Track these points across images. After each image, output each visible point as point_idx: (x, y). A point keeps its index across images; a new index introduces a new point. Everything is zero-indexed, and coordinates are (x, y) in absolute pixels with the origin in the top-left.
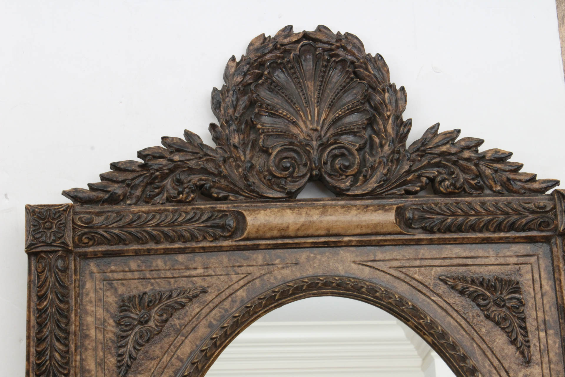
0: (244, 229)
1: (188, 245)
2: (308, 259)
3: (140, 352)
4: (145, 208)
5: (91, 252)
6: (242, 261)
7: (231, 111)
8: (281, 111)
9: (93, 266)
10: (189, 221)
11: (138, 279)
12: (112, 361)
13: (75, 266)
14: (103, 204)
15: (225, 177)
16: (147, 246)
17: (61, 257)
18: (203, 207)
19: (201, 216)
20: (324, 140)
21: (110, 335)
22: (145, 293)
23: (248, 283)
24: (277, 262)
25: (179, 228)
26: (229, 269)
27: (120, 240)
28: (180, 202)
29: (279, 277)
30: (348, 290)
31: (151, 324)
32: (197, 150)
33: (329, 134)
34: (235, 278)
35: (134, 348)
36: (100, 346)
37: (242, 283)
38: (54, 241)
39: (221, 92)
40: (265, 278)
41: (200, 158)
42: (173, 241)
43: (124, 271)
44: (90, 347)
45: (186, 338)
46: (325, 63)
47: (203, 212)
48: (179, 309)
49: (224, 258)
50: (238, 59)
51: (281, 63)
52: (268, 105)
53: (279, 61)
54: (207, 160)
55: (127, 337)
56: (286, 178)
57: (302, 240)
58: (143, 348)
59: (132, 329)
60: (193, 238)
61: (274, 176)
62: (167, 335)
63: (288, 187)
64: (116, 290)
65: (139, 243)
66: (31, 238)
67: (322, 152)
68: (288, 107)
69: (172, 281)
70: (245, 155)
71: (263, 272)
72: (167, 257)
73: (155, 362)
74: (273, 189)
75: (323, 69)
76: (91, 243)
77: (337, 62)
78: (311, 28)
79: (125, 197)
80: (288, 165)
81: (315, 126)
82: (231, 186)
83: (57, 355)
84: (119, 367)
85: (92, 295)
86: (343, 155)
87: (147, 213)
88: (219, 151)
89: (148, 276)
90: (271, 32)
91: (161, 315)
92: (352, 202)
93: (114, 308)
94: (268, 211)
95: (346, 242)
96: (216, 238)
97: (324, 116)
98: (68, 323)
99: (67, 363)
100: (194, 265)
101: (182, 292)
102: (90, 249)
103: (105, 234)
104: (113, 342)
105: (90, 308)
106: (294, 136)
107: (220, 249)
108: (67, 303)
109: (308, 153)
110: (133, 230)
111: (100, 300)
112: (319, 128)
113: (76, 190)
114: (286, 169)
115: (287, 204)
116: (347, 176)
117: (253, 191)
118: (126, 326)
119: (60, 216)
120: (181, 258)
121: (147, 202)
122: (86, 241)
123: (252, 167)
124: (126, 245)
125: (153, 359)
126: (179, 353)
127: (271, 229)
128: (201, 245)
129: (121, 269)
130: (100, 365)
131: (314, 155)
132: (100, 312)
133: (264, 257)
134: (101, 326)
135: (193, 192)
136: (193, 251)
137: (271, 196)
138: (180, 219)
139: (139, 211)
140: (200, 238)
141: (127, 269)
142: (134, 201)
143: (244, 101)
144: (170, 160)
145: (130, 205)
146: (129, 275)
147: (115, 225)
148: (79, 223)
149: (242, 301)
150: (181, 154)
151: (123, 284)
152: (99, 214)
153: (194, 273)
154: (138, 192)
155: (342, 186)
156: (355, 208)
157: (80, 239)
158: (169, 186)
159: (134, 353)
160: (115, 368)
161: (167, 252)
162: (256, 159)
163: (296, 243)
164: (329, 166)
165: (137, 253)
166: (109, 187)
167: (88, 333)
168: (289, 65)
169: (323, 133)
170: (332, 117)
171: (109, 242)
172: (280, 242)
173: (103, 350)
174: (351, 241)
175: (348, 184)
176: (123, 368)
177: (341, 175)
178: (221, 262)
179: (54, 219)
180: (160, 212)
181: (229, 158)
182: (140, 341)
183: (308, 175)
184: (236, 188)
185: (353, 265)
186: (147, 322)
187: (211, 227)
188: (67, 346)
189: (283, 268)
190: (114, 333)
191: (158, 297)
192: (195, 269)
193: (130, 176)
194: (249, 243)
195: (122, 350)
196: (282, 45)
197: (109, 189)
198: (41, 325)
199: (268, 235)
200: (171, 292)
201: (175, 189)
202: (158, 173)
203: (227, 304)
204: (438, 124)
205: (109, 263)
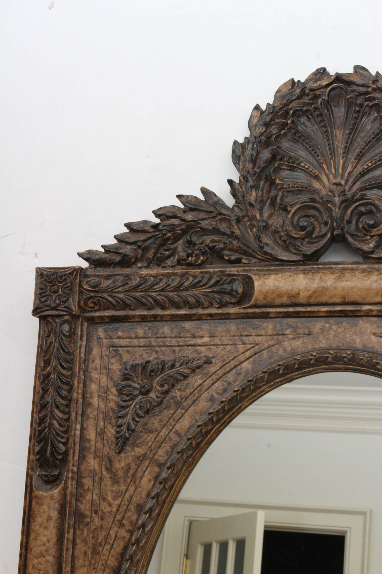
0: (251, 296)
1: (194, 311)
2: (322, 330)
3: (139, 424)
4: (153, 271)
5: (98, 317)
6: (251, 330)
7: (249, 166)
8: (302, 165)
9: (101, 332)
10: (195, 286)
11: (144, 346)
12: (111, 431)
13: (82, 331)
14: (114, 267)
15: (236, 238)
16: (153, 312)
17: (67, 321)
18: (212, 270)
19: (209, 280)
20: (349, 195)
21: (112, 404)
22: (148, 362)
23: (255, 354)
24: (287, 332)
25: (184, 293)
26: (237, 338)
27: (125, 306)
28: (190, 265)
29: (289, 349)
30: (363, 366)
31: (152, 395)
32: (212, 209)
33: (354, 189)
34: (241, 348)
35: (133, 419)
36: (101, 416)
37: (248, 354)
38: (59, 305)
39: (242, 145)
40: (274, 349)
41: (214, 217)
42: (178, 307)
43: (130, 338)
44: (91, 416)
45: (186, 411)
46: (357, 109)
47: (211, 275)
48: (182, 380)
49: (232, 326)
50: (264, 107)
51: (307, 111)
52: (290, 158)
53: (305, 109)
54: (220, 220)
55: (127, 407)
56: (303, 239)
57: (315, 309)
58: (142, 419)
59: (133, 399)
60: (199, 304)
61: (292, 237)
62: (168, 407)
63: (304, 249)
64: (121, 357)
65: (145, 309)
66: (38, 301)
67: (346, 208)
68: (311, 159)
69: (177, 349)
70: (261, 215)
71: (271, 343)
72: (173, 324)
73: (153, 436)
74: (289, 251)
75: (355, 115)
76: (97, 308)
77: (371, 107)
78: (347, 69)
79: (137, 260)
80: (306, 224)
81: (338, 180)
82: (245, 248)
83: (55, 422)
84: (117, 438)
85: (98, 362)
86: (370, 212)
87: (155, 276)
88: (236, 209)
89: (154, 343)
90: (302, 76)
91: (162, 386)
92: (376, 266)
93: (117, 376)
94: (280, 275)
95: (365, 311)
96: (222, 305)
97: (350, 169)
98: (70, 391)
99: (66, 432)
100: (201, 333)
101: (186, 362)
102: (97, 314)
103: (110, 299)
104: (114, 411)
105: (95, 375)
106: (315, 191)
107: (227, 317)
108: (71, 369)
109: (329, 210)
110: (138, 294)
111: (105, 367)
112: (343, 182)
113: (89, 252)
114: (303, 228)
115: (302, 267)
116: (372, 236)
117: (266, 253)
118: (127, 395)
119: (65, 279)
120: (187, 325)
121: (159, 265)
122: (92, 305)
123: (266, 227)
124: (132, 310)
125: (151, 432)
126: (177, 427)
127: (280, 296)
128: (207, 311)
129: (128, 335)
130: (100, 435)
131: (336, 212)
132: (104, 379)
133: (275, 327)
134: (104, 394)
135: (203, 254)
136: (200, 318)
137: (285, 258)
138: (186, 284)
139: (148, 275)
140: (206, 304)
141: (133, 336)
142: (145, 264)
143: (266, 155)
144: (183, 220)
145: (141, 268)
146: (135, 342)
147: (120, 289)
148: (85, 287)
149: (247, 374)
150: (194, 213)
151: (128, 351)
152: (108, 277)
153: (199, 341)
154: (150, 255)
155: (365, 248)
156: (376, 273)
157: (86, 304)
158: (180, 249)
159: (133, 426)
160: (114, 439)
161: (174, 318)
162: (275, 218)
163: (310, 312)
164: (353, 226)
165: (143, 319)
166: (121, 248)
167: (91, 401)
168: (317, 113)
169: (347, 188)
170: (359, 169)
171: (114, 307)
172: (291, 310)
173: (104, 420)
174: (371, 310)
175: (371, 245)
176: (121, 440)
177: (365, 235)
178: (228, 331)
179: (60, 282)
180: (168, 276)
181: (243, 217)
182: (140, 412)
183: (329, 235)
184: (250, 251)
185: (373, 337)
186: (148, 392)
187: (218, 292)
188: (68, 413)
189: (294, 338)
190: (116, 403)
191: (160, 367)
192: (202, 337)
193: (142, 237)
194: (257, 310)
195: (121, 421)
196: (311, 90)
197: (121, 251)
198: (45, 391)
199: (278, 302)
200: (175, 361)
201: (186, 251)
202: (169, 234)
203: (230, 377)
205: (117, 329)
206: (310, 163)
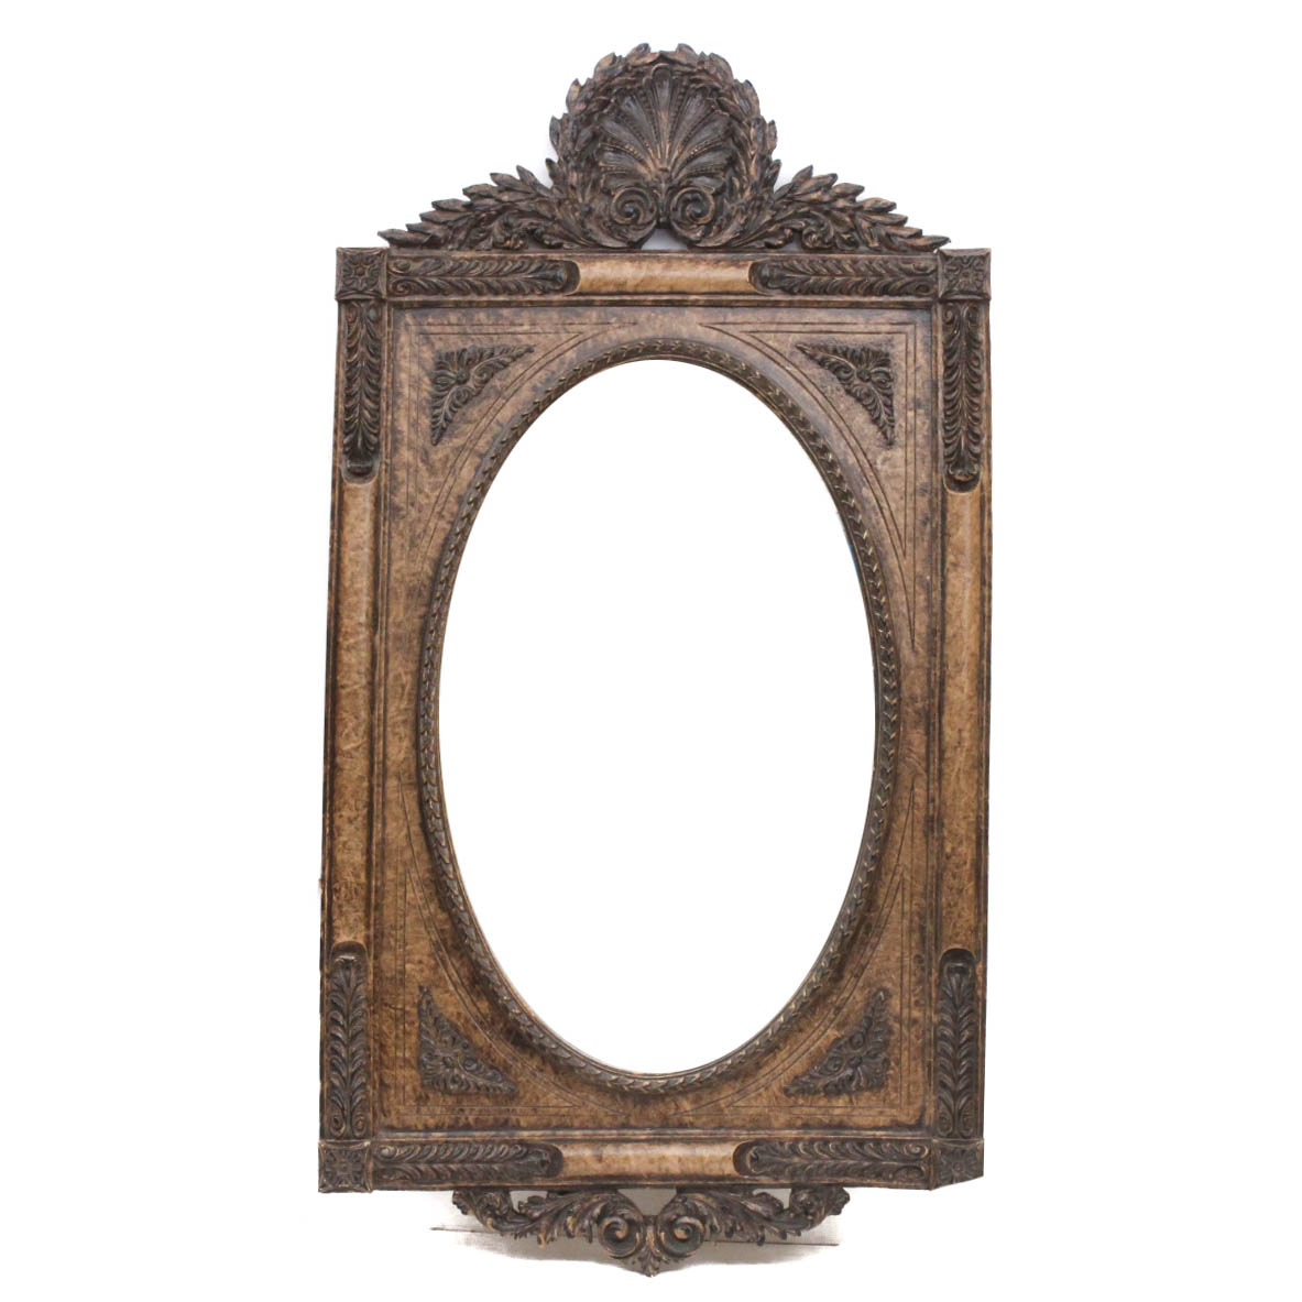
0: (575, 283)
1: (514, 298)
2: (648, 319)
3: (457, 414)
4: (468, 254)
5: (407, 302)
6: (574, 318)
7: (570, 145)
8: (627, 147)
9: (408, 318)
10: (516, 271)
11: (458, 333)
12: (426, 422)
13: (389, 316)
14: (422, 248)
15: (559, 222)
16: (468, 298)
17: (373, 306)
18: (532, 255)
19: (530, 265)
20: (675, 182)
21: (425, 394)
22: (464, 350)
23: (580, 342)
24: (613, 320)
25: (504, 279)
26: (559, 326)
27: (438, 290)
28: (508, 248)
29: (614, 337)
30: (691, 356)
31: (470, 384)
32: (529, 190)
33: (681, 175)
34: (564, 337)
35: (451, 409)
36: (414, 406)
37: (572, 343)
38: (366, 289)
39: (561, 121)
40: (599, 338)
41: (532, 199)
42: (497, 293)
43: (442, 324)
44: (402, 406)
45: (507, 401)
46: (683, 90)
47: (532, 260)
48: (501, 369)
49: (554, 314)
50: (582, 82)
51: (631, 90)
52: (613, 139)
53: (629, 87)
54: (540, 202)
55: (442, 397)
56: (628, 225)
57: (642, 298)
58: (459, 410)
59: (449, 389)
60: (520, 290)
61: (616, 223)
62: (487, 397)
63: (630, 236)
64: (433, 345)
65: (459, 294)
66: (341, 285)
67: (672, 196)
68: (636, 142)
69: (495, 337)
70: (583, 198)
71: (596, 332)
72: (490, 311)
73: (471, 426)
74: (613, 238)
75: (680, 97)
76: (407, 292)
77: (697, 90)
78: (670, 47)
79: (447, 241)
80: (631, 210)
81: (665, 166)
82: (566, 233)
83: (366, 412)
84: (433, 429)
85: (407, 350)
86: (695, 200)
87: (470, 260)
88: (555, 191)
89: (469, 330)
90: (623, 51)
91: (481, 375)
92: (703, 256)
93: (430, 365)
94: (605, 263)
95: (692, 301)
96: (545, 292)
97: (676, 154)
98: (379, 379)
99: (378, 423)
100: (520, 321)
101: (505, 351)
102: (406, 299)
103: (422, 283)
104: (428, 401)
105: (404, 363)
106: (640, 176)
107: (549, 304)
108: (379, 357)
109: (656, 197)
110: (453, 279)
111: (415, 356)
112: (669, 168)
113: (392, 231)
114: (629, 215)
115: (628, 255)
116: (699, 225)
117: (590, 239)
118: (443, 385)
119: (373, 261)
120: (505, 312)
121: (471, 248)
122: (401, 289)
123: (590, 212)
124: (445, 295)
125: (469, 422)
126: (499, 417)
127: (606, 284)
128: (528, 298)
129: (439, 321)
130: (413, 426)
131: (662, 198)
132: (415, 369)
133: (599, 317)
134: (416, 384)
135: (522, 237)
136: (519, 305)
137: (610, 245)
138: (505, 269)
139: (461, 258)
140: (527, 291)
141: (446, 322)
142: (456, 246)
143: (586, 133)
144: (499, 201)
145: (452, 250)
146: (448, 329)
147: (433, 273)
148: (394, 269)
149: (571, 363)
150: (511, 193)
151: (440, 339)
152: (416, 260)
153: (519, 329)
154: (461, 236)
155: (692, 237)
156: (704, 263)
157: (395, 288)
158: (496, 231)
159: (449, 414)
160: (429, 431)
161: (490, 305)
162: (596, 200)
163: (636, 301)
164: (679, 214)
165: (457, 305)
166: (429, 228)
167: (400, 390)
168: (641, 92)
169: (673, 174)
170: (686, 155)
171: (426, 291)
172: (617, 298)
173: (417, 409)
174: (697, 301)
175: (698, 234)
176: (438, 431)
177: (692, 224)
178: (550, 319)
179: (367, 264)
180: (484, 259)
181: (565, 200)
182: (457, 402)
183: (654, 223)
184: (571, 236)
185: (699, 328)
186: (465, 381)
187: (541, 278)
188: (378, 403)
189: (619, 327)
190: (429, 393)
191: (478, 355)
192: (522, 325)
193: (453, 217)
194: (581, 298)
195: (437, 411)
196: (634, 67)
197: (429, 231)
198: (350, 380)
199: (604, 290)
200: (493, 349)
201: (502, 234)
202: (484, 215)
203: (554, 366)
204: (811, 167)
205: (427, 315)
206: (636, 146)
